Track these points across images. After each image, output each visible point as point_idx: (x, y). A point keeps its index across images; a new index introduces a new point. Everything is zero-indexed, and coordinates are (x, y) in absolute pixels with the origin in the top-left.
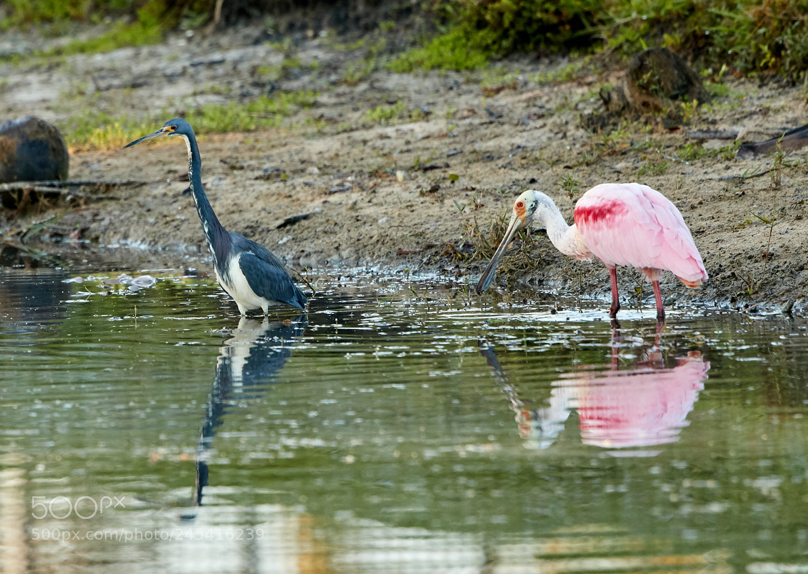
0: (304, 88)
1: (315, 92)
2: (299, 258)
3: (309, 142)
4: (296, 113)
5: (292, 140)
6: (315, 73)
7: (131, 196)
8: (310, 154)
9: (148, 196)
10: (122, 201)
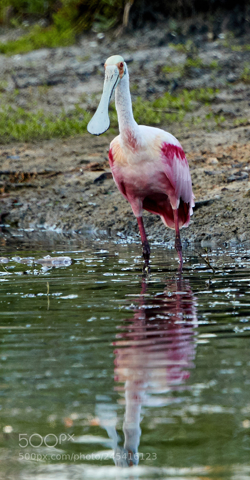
0: (204, 86)
1: (214, 89)
2: (200, 241)
3: (209, 135)
4: (197, 109)
5: (193, 133)
6: (215, 72)
7: (47, 184)
8: (210, 146)
9: (63, 184)
10: (39, 189)
